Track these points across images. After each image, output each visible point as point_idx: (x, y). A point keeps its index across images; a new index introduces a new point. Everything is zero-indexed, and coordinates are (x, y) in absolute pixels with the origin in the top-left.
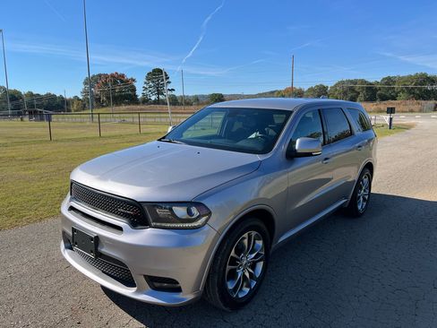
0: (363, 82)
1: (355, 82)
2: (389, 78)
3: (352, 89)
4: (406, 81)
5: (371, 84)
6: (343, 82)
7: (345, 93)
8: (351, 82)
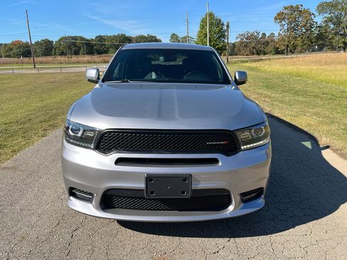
0: (82, 39)
1: (75, 38)
2: (100, 37)
3: (74, 44)
4: (112, 39)
5: (88, 40)
6: (65, 38)
7: (69, 48)
8: (73, 38)
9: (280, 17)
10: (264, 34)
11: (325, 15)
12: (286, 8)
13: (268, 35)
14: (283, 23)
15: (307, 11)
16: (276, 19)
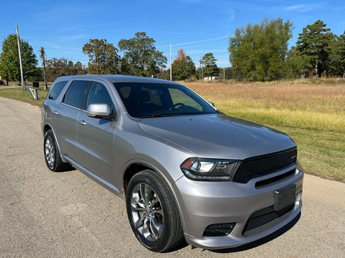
9: (87, 48)
10: (71, 62)
11: (126, 51)
12: (92, 41)
13: (75, 63)
14: (92, 54)
15: (110, 46)
16: (84, 49)
